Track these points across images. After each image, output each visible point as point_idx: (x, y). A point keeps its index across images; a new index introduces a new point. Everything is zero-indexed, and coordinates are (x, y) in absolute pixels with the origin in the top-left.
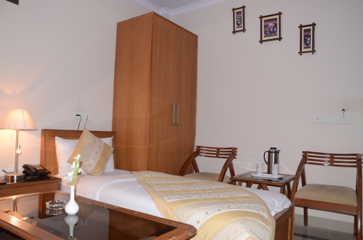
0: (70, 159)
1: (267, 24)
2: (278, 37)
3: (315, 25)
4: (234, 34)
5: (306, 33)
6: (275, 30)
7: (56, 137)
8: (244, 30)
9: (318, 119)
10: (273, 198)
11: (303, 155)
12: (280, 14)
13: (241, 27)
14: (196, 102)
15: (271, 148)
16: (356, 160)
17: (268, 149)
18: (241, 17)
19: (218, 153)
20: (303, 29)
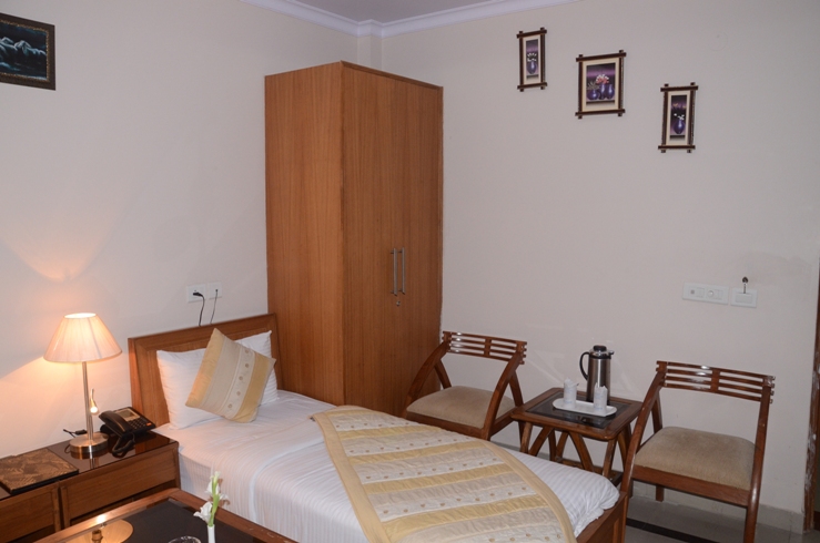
0: (190, 398)
1: (593, 74)
2: (615, 107)
3: (696, 88)
4: (522, 90)
5: (676, 105)
6: (610, 91)
7: (158, 352)
8: (543, 85)
9: (693, 292)
10: (582, 495)
11: (657, 369)
12: (621, 55)
13: (537, 76)
14: (441, 234)
15: (596, 348)
16: (760, 388)
17: (589, 348)
18: (537, 53)
19: (487, 347)
20: (671, 94)
